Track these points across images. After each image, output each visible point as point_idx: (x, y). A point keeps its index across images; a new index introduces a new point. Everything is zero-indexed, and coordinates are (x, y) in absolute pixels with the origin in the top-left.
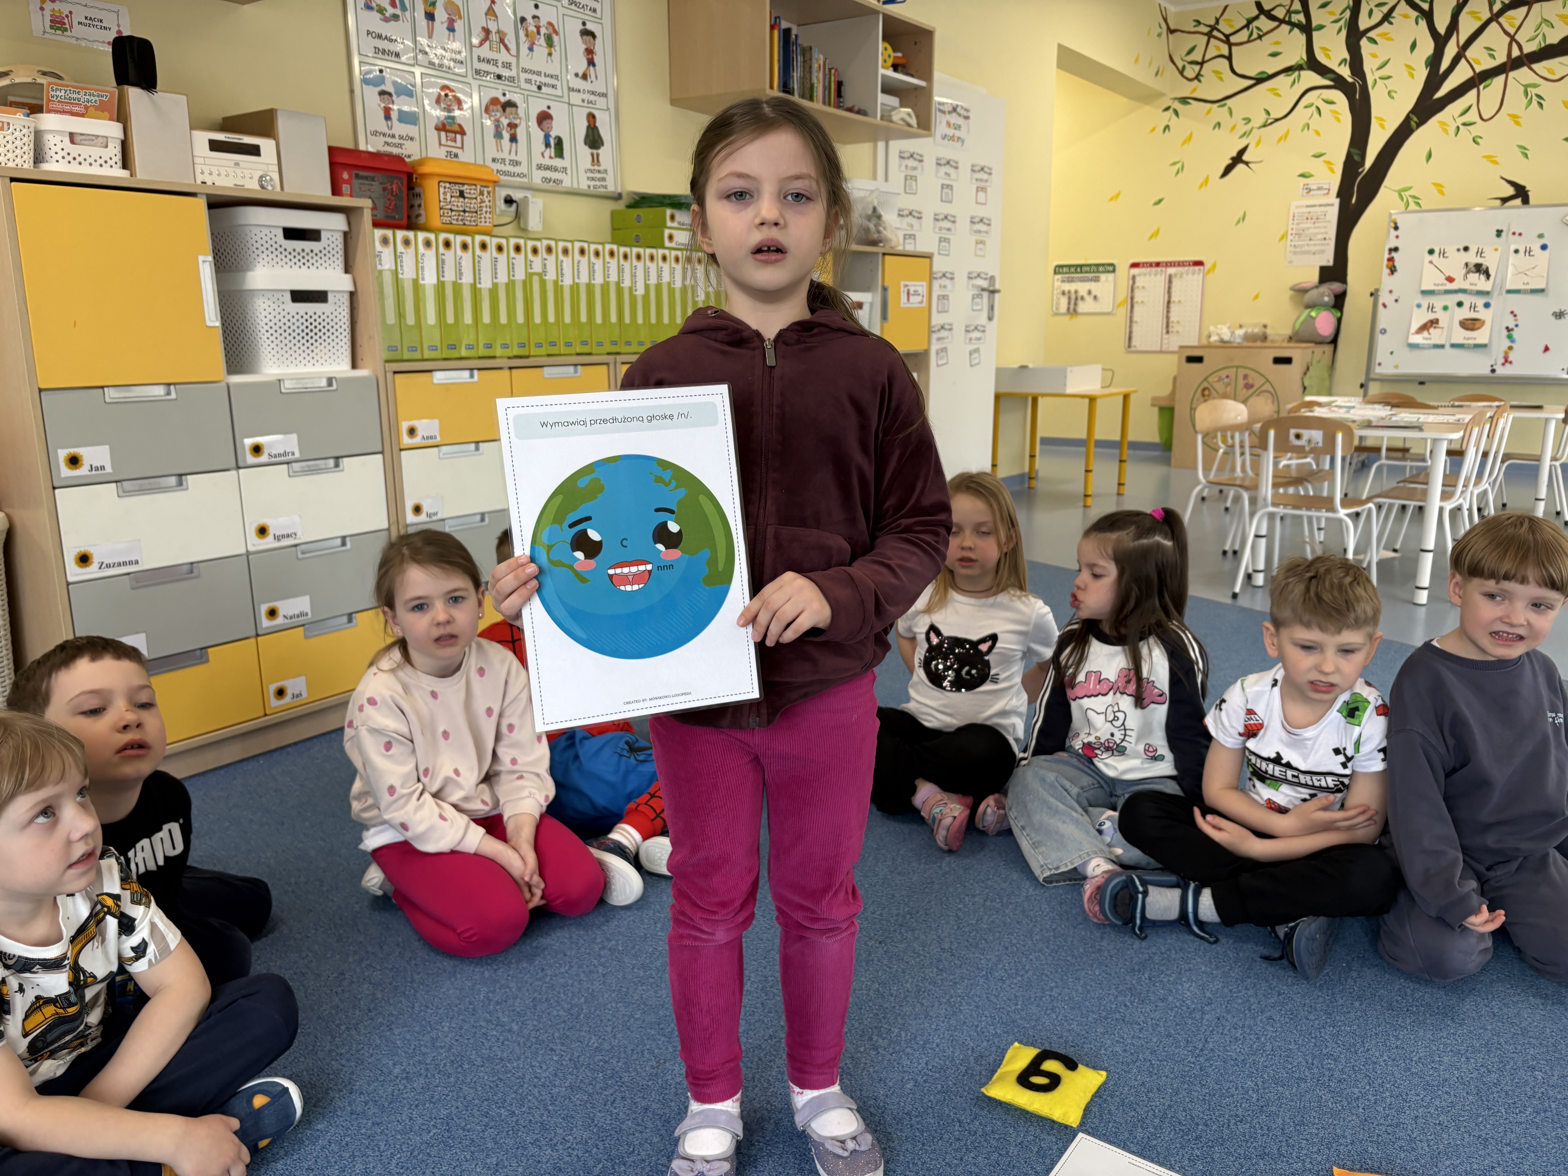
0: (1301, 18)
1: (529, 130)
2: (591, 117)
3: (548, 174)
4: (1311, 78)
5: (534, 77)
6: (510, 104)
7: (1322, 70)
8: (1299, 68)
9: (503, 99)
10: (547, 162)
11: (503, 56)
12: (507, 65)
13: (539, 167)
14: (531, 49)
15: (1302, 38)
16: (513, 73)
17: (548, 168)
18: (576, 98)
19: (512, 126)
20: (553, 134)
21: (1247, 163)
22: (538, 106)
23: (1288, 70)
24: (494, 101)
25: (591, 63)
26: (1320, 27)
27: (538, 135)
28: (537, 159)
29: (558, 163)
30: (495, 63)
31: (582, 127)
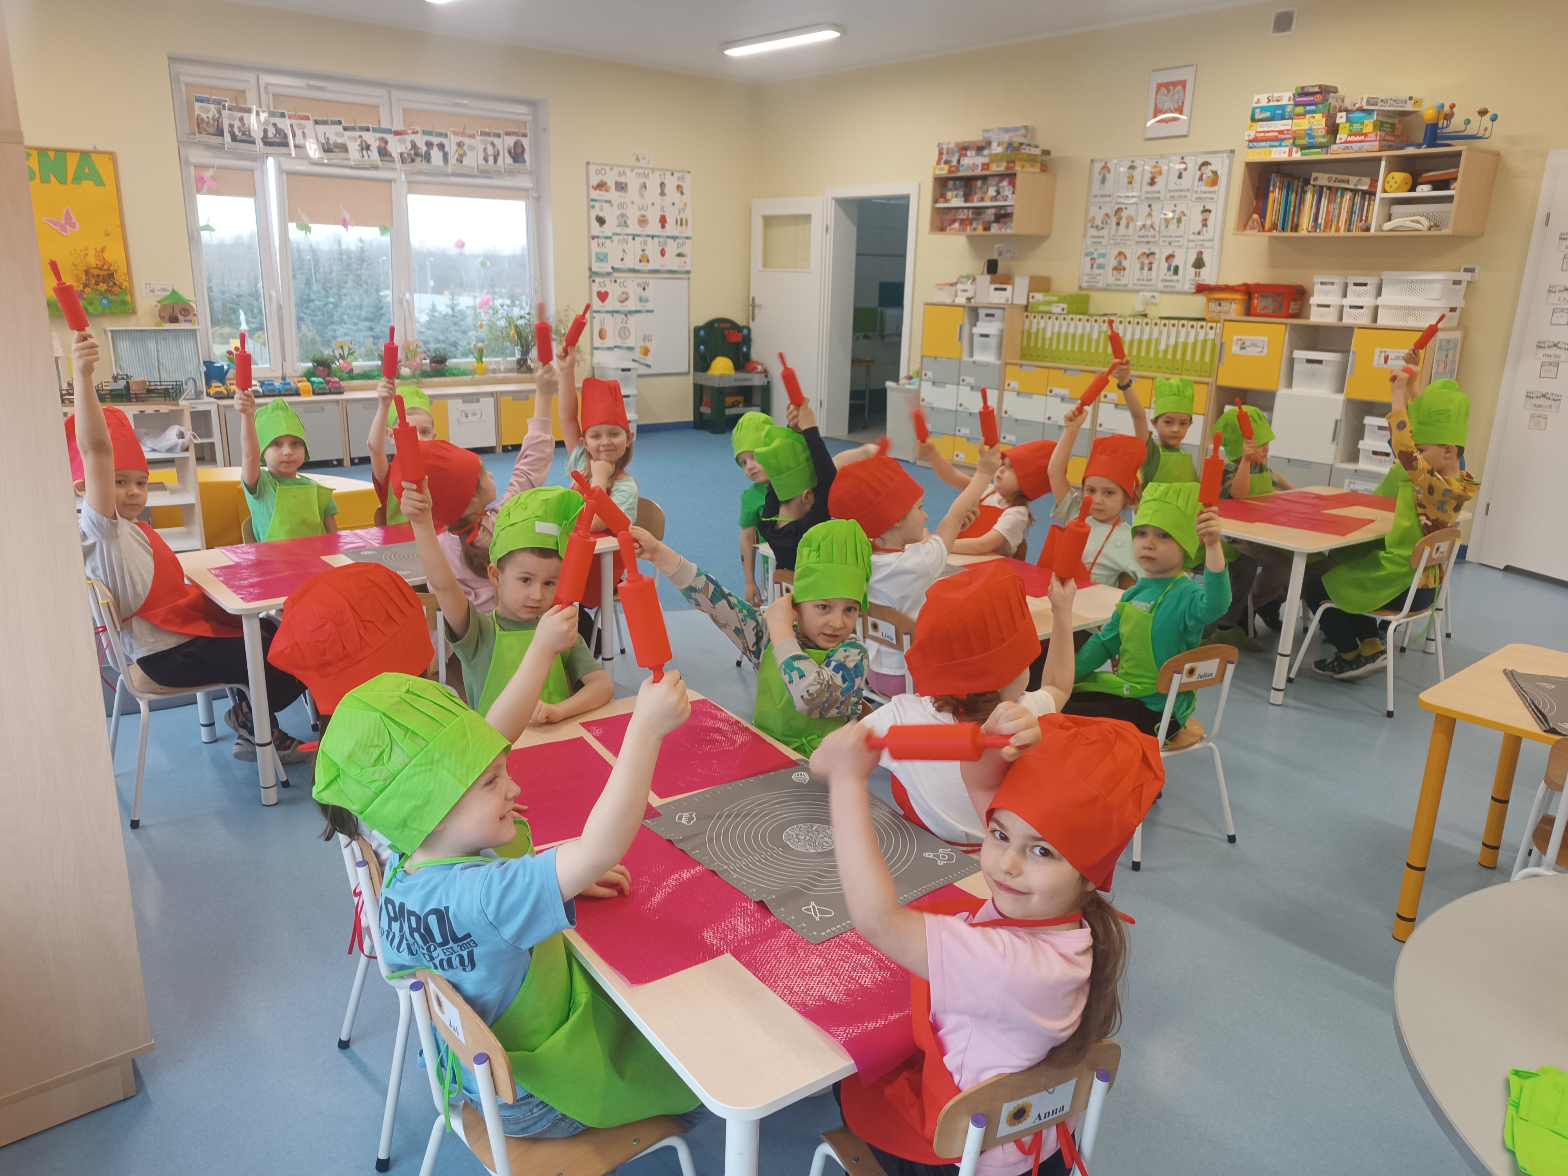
1: (1160, 265)
2: (1200, 253)
3: (1167, 284)
5: (1167, 239)
6: (1153, 254)
9: (1148, 252)
10: (1168, 278)
11: (1152, 232)
12: (1154, 236)
13: (1163, 281)
14: (1167, 227)
16: (1156, 239)
17: (1168, 281)
18: (1192, 245)
19: (1151, 263)
20: (1173, 264)
22: (1168, 251)
24: (1144, 254)
25: (1205, 225)
27: (1165, 265)
28: (1162, 277)
29: (1175, 278)
30: (1147, 237)
31: (1192, 257)
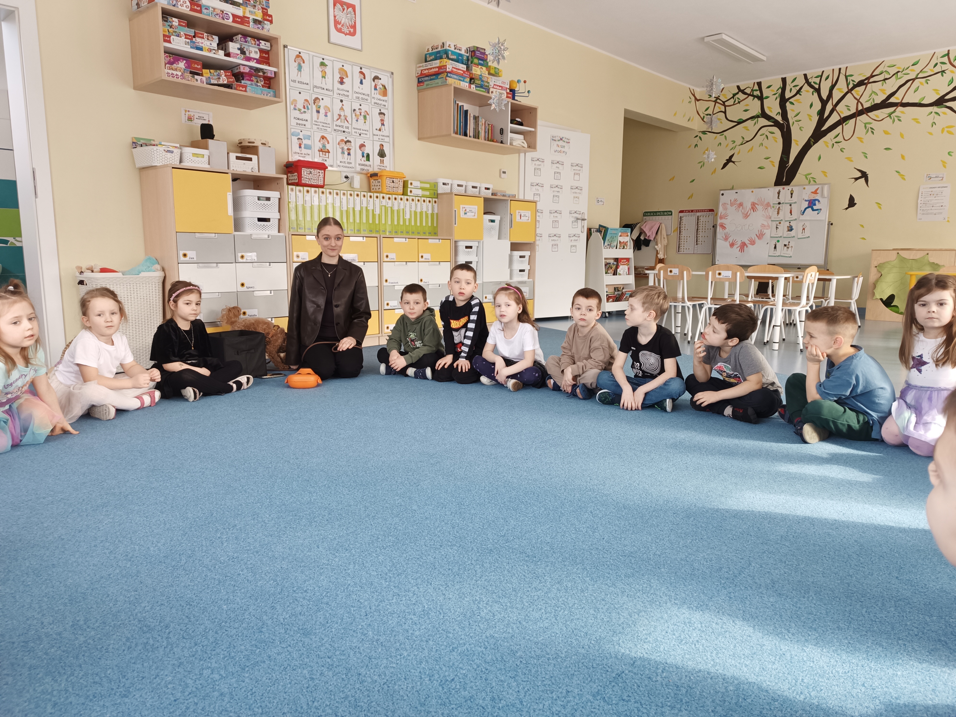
0: (758, 93)
2: (381, 145)
4: (763, 121)
7: (768, 118)
8: (757, 117)
15: (759, 103)
21: (734, 162)
23: (752, 118)
25: (383, 124)
26: (767, 97)
